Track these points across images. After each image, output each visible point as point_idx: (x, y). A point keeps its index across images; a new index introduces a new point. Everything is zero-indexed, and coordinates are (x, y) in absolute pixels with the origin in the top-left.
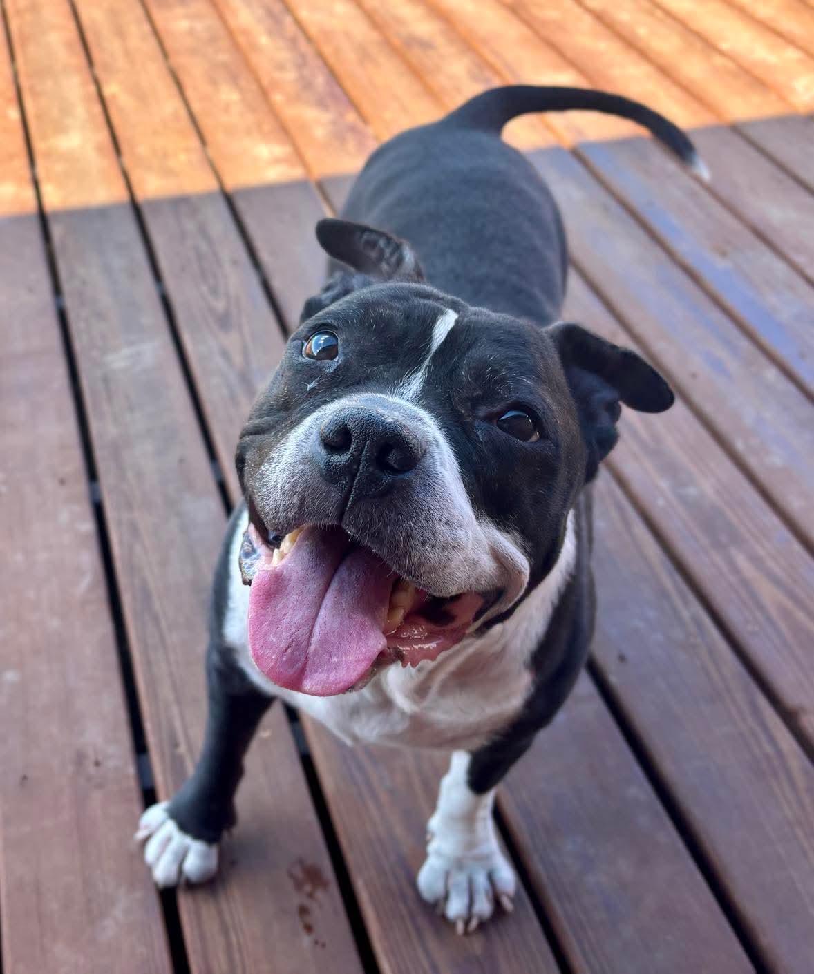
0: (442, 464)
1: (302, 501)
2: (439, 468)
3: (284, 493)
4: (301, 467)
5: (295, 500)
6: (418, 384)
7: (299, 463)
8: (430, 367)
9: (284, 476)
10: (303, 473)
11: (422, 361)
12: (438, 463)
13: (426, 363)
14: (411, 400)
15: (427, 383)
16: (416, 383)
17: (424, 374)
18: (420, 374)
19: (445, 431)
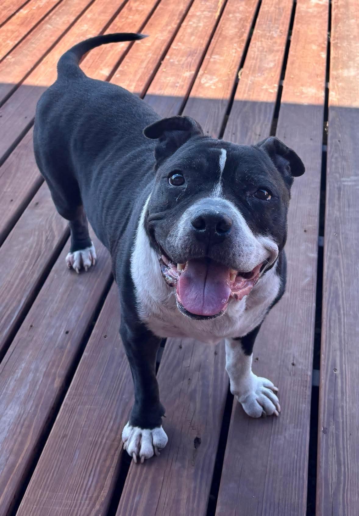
0: (241, 223)
1: (190, 251)
2: (240, 225)
3: (182, 249)
4: (187, 237)
5: (188, 251)
6: (220, 188)
7: (186, 235)
8: (223, 179)
9: (181, 242)
10: (189, 239)
11: (219, 178)
12: (239, 223)
13: (220, 178)
14: (219, 196)
15: (223, 187)
16: (219, 189)
17: (221, 183)
18: (219, 183)
19: (237, 207)
